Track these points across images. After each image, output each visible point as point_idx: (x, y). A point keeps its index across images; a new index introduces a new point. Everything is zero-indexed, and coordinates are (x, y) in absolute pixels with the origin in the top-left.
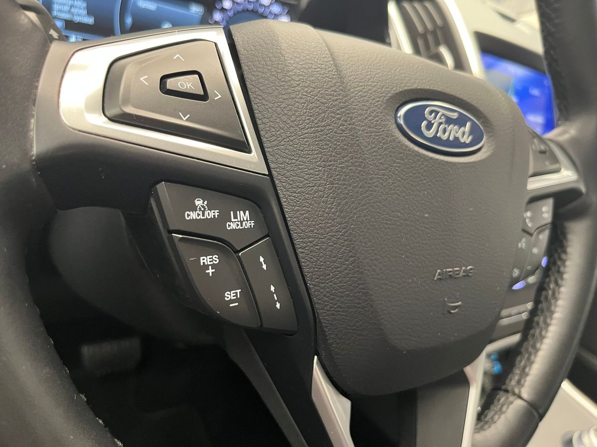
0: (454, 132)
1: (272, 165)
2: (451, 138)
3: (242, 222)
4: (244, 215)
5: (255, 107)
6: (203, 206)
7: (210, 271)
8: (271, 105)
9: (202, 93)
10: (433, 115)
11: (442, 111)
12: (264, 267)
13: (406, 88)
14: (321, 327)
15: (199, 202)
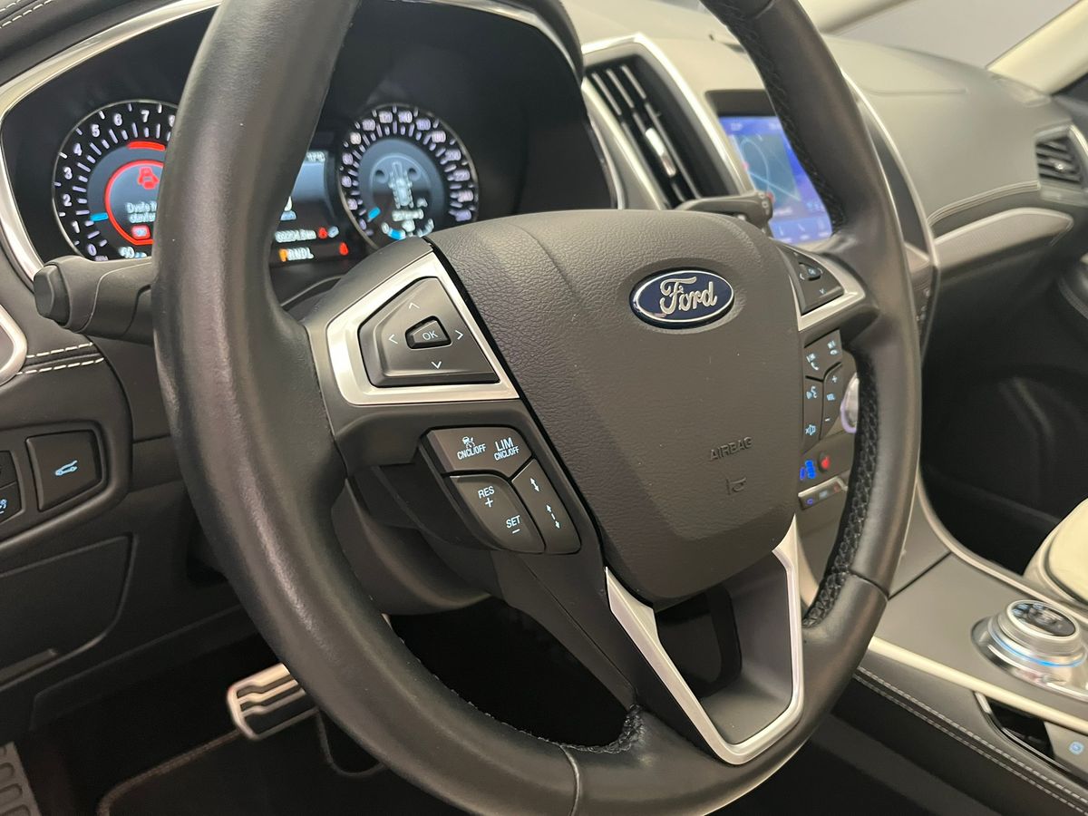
0: (697, 297)
1: (523, 387)
2: (694, 307)
3: (507, 450)
4: (507, 443)
5: (494, 335)
6: (470, 444)
7: (489, 502)
8: (509, 331)
9: (445, 339)
10: (670, 287)
11: (677, 281)
12: (537, 488)
13: (635, 270)
14: (606, 536)
15: (466, 441)
